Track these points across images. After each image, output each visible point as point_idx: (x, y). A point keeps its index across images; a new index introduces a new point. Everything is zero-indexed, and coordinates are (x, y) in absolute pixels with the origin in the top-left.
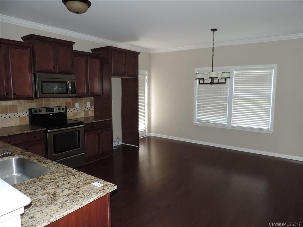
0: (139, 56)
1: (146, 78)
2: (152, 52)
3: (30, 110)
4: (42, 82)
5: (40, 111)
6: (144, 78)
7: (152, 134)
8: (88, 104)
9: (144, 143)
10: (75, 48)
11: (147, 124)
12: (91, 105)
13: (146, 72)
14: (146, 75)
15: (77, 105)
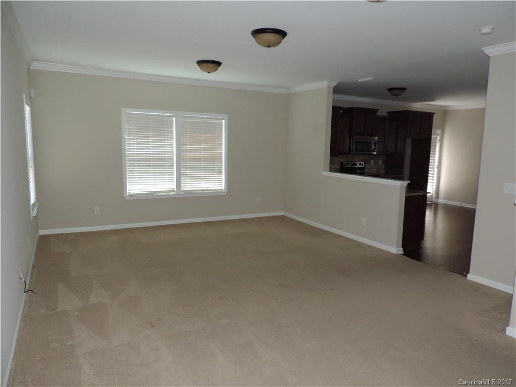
0: (434, 116)
1: (439, 137)
2: (447, 109)
3: (342, 163)
4: (356, 142)
5: (348, 164)
6: (436, 138)
7: (441, 201)
8: (381, 161)
9: (431, 208)
10: (379, 114)
11: (435, 189)
12: (383, 163)
13: (439, 131)
14: (439, 135)
15: (372, 162)
